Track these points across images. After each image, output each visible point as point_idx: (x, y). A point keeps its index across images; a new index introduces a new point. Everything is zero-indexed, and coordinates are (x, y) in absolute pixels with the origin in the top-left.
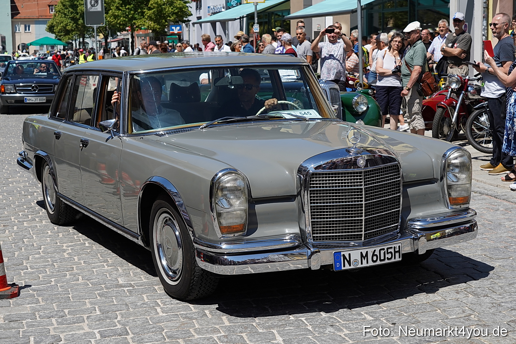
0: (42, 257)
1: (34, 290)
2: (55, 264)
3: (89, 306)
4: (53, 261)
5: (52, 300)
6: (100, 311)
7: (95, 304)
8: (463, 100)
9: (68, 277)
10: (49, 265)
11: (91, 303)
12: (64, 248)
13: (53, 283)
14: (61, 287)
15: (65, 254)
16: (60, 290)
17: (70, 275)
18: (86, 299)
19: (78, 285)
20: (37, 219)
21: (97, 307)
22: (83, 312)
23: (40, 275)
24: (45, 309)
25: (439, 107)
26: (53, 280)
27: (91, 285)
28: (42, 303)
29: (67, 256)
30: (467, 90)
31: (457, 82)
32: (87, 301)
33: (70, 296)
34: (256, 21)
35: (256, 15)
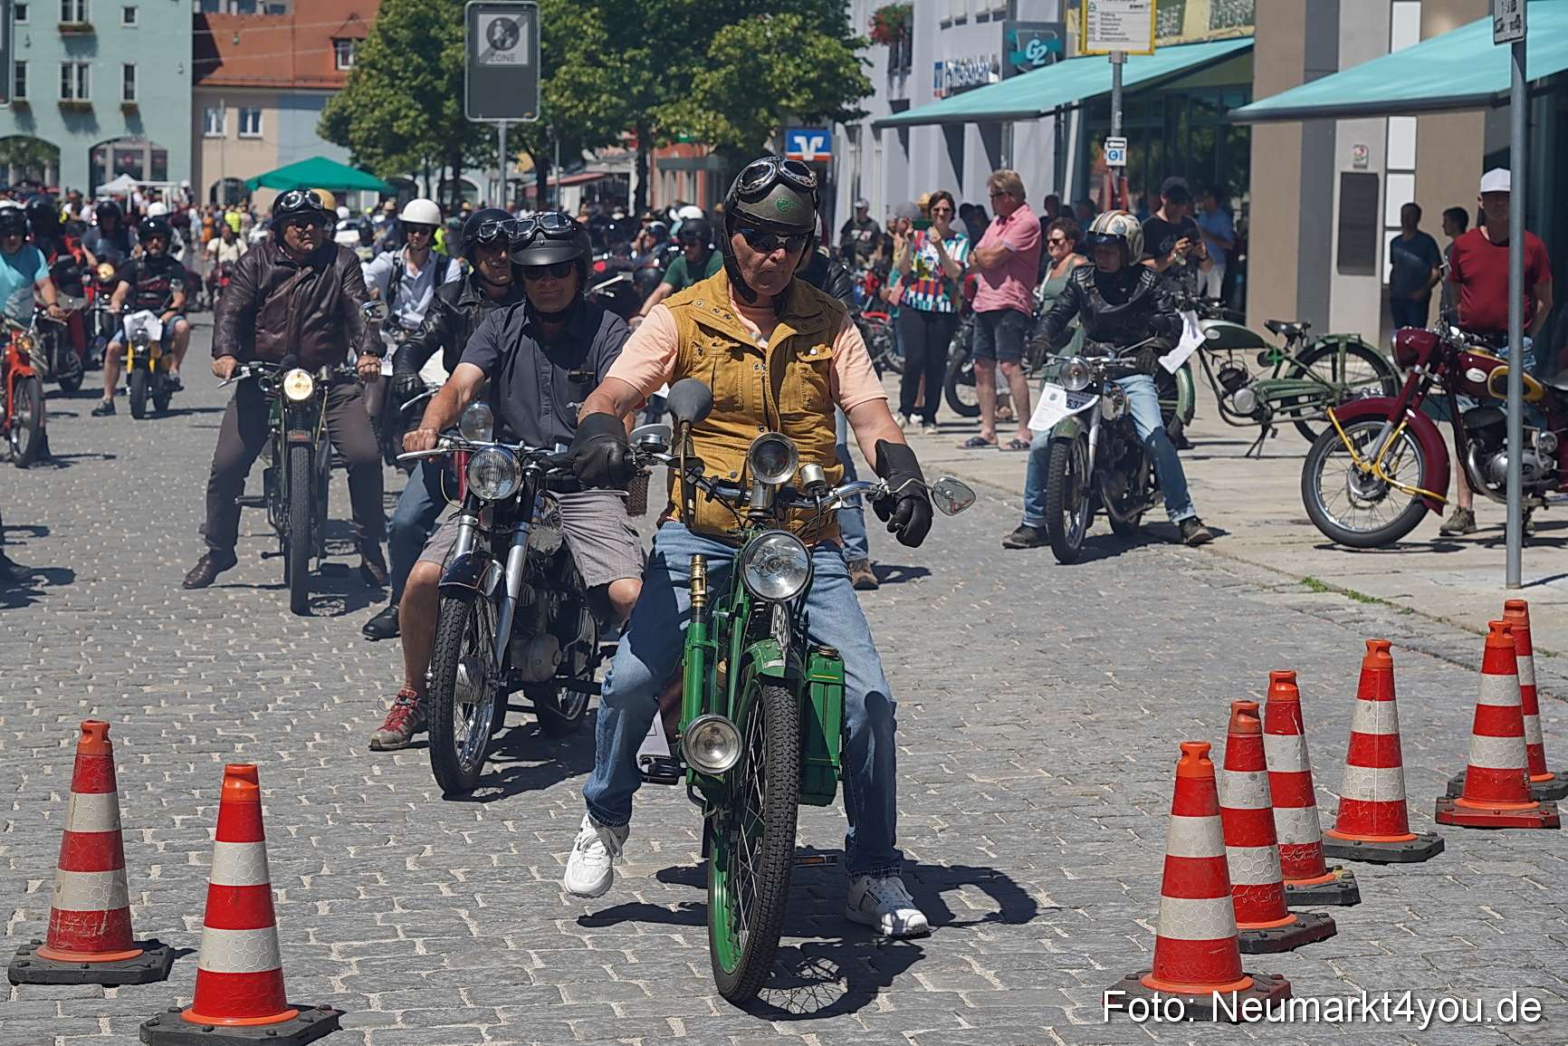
34: (1117, 124)
35: (1116, 103)
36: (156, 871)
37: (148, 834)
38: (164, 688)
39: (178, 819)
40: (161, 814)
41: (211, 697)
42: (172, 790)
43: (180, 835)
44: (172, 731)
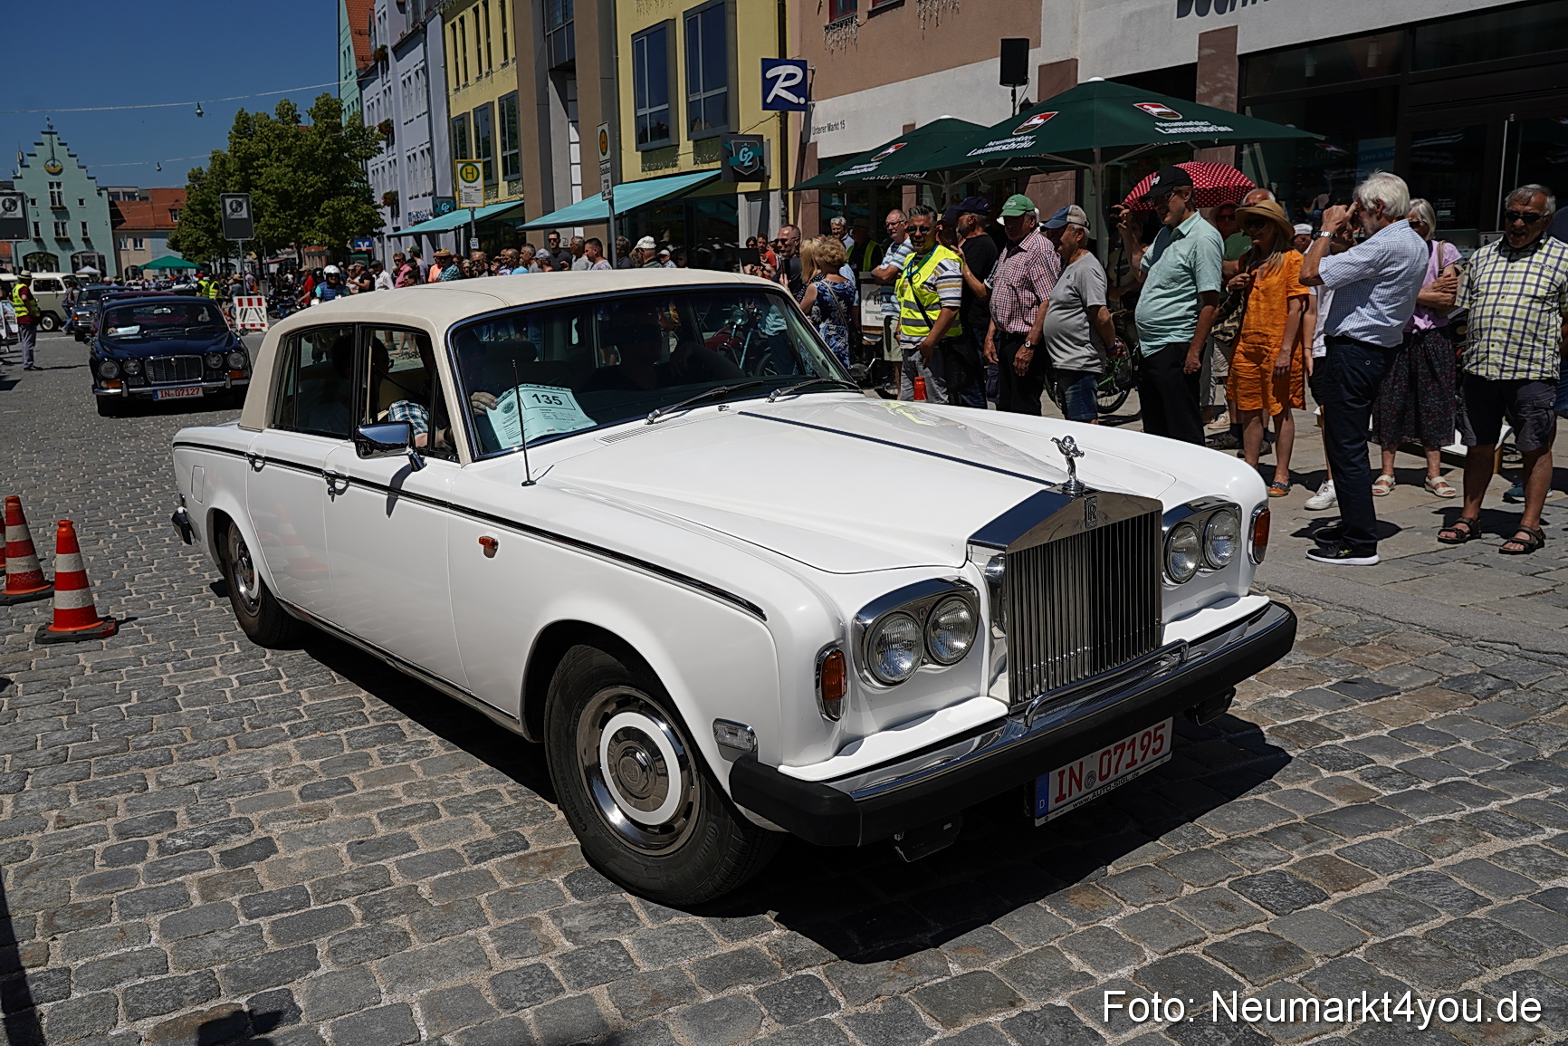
0: (154, 576)
1: (141, 624)
2: (174, 585)
3: (223, 641)
4: (170, 581)
5: (168, 637)
6: (240, 647)
7: (233, 638)
8: (750, 339)
9: (193, 602)
10: (164, 587)
11: (227, 638)
12: (190, 561)
13: (170, 613)
14: (182, 617)
15: (190, 570)
16: (181, 621)
17: (197, 599)
18: (220, 632)
19: (208, 613)
20: (149, 522)
21: (235, 642)
22: (215, 651)
23: (151, 603)
24: (155, 650)
25: (721, 349)
26: (170, 608)
27: (227, 613)
28: (151, 643)
29: (192, 573)
30: (756, 328)
31: (742, 318)
32: (221, 635)
33: (196, 629)
34: (474, 234)
35: (473, 226)
36: (115, 536)
37: (111, 522)
38: (115, 465)
39: (123, 515)
40: (116, 514)
41: (135, 467)
42: (120, 504)
43: (124, 521)
44: (119, 482)
